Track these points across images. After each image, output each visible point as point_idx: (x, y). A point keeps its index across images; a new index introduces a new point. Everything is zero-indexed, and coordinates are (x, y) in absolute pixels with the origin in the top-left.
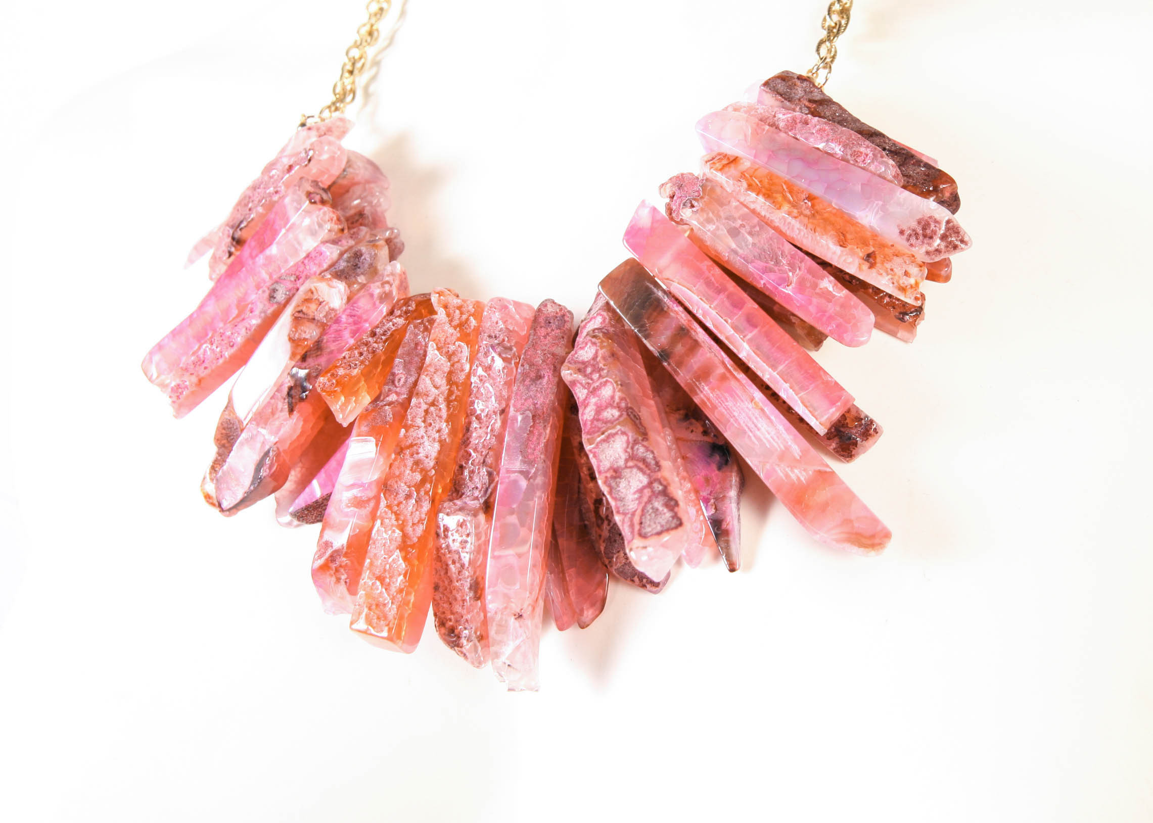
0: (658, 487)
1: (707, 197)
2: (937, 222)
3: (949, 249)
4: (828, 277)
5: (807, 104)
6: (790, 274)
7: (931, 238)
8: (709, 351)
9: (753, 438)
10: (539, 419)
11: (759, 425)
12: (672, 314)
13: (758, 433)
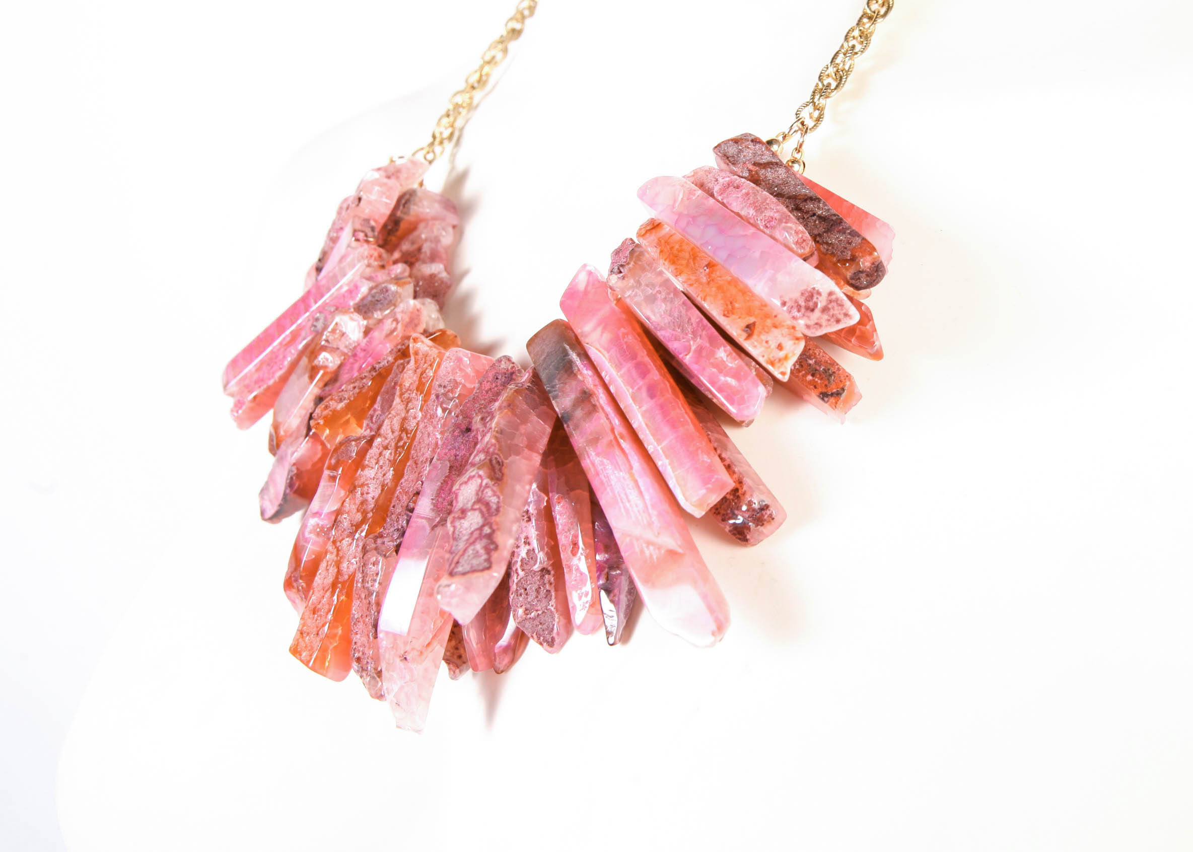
0: (487, 530)
1: (632, 263)
2: (819, 293)
3: (830, 323)
4: (725, 347)
5: (751, 167)
6: (692, 343)
7: (813, 310)
8: (606, 418)
9: (623, 510)
10: (455, 470)
11: (631, 497)
12: (579, 377)
13: (628, 505)
